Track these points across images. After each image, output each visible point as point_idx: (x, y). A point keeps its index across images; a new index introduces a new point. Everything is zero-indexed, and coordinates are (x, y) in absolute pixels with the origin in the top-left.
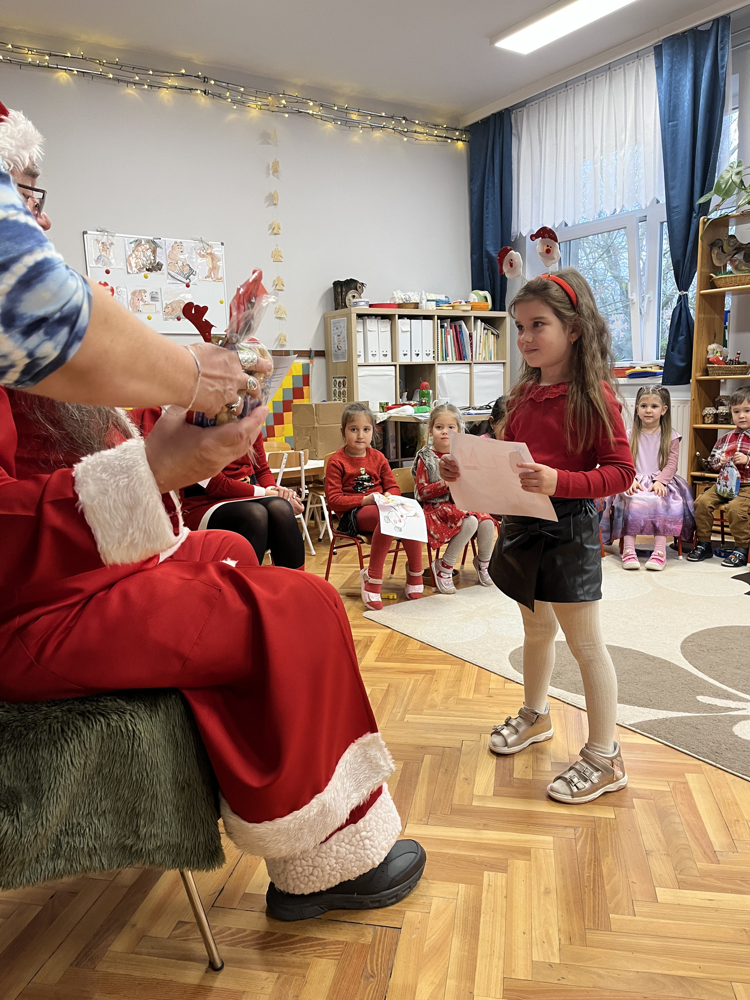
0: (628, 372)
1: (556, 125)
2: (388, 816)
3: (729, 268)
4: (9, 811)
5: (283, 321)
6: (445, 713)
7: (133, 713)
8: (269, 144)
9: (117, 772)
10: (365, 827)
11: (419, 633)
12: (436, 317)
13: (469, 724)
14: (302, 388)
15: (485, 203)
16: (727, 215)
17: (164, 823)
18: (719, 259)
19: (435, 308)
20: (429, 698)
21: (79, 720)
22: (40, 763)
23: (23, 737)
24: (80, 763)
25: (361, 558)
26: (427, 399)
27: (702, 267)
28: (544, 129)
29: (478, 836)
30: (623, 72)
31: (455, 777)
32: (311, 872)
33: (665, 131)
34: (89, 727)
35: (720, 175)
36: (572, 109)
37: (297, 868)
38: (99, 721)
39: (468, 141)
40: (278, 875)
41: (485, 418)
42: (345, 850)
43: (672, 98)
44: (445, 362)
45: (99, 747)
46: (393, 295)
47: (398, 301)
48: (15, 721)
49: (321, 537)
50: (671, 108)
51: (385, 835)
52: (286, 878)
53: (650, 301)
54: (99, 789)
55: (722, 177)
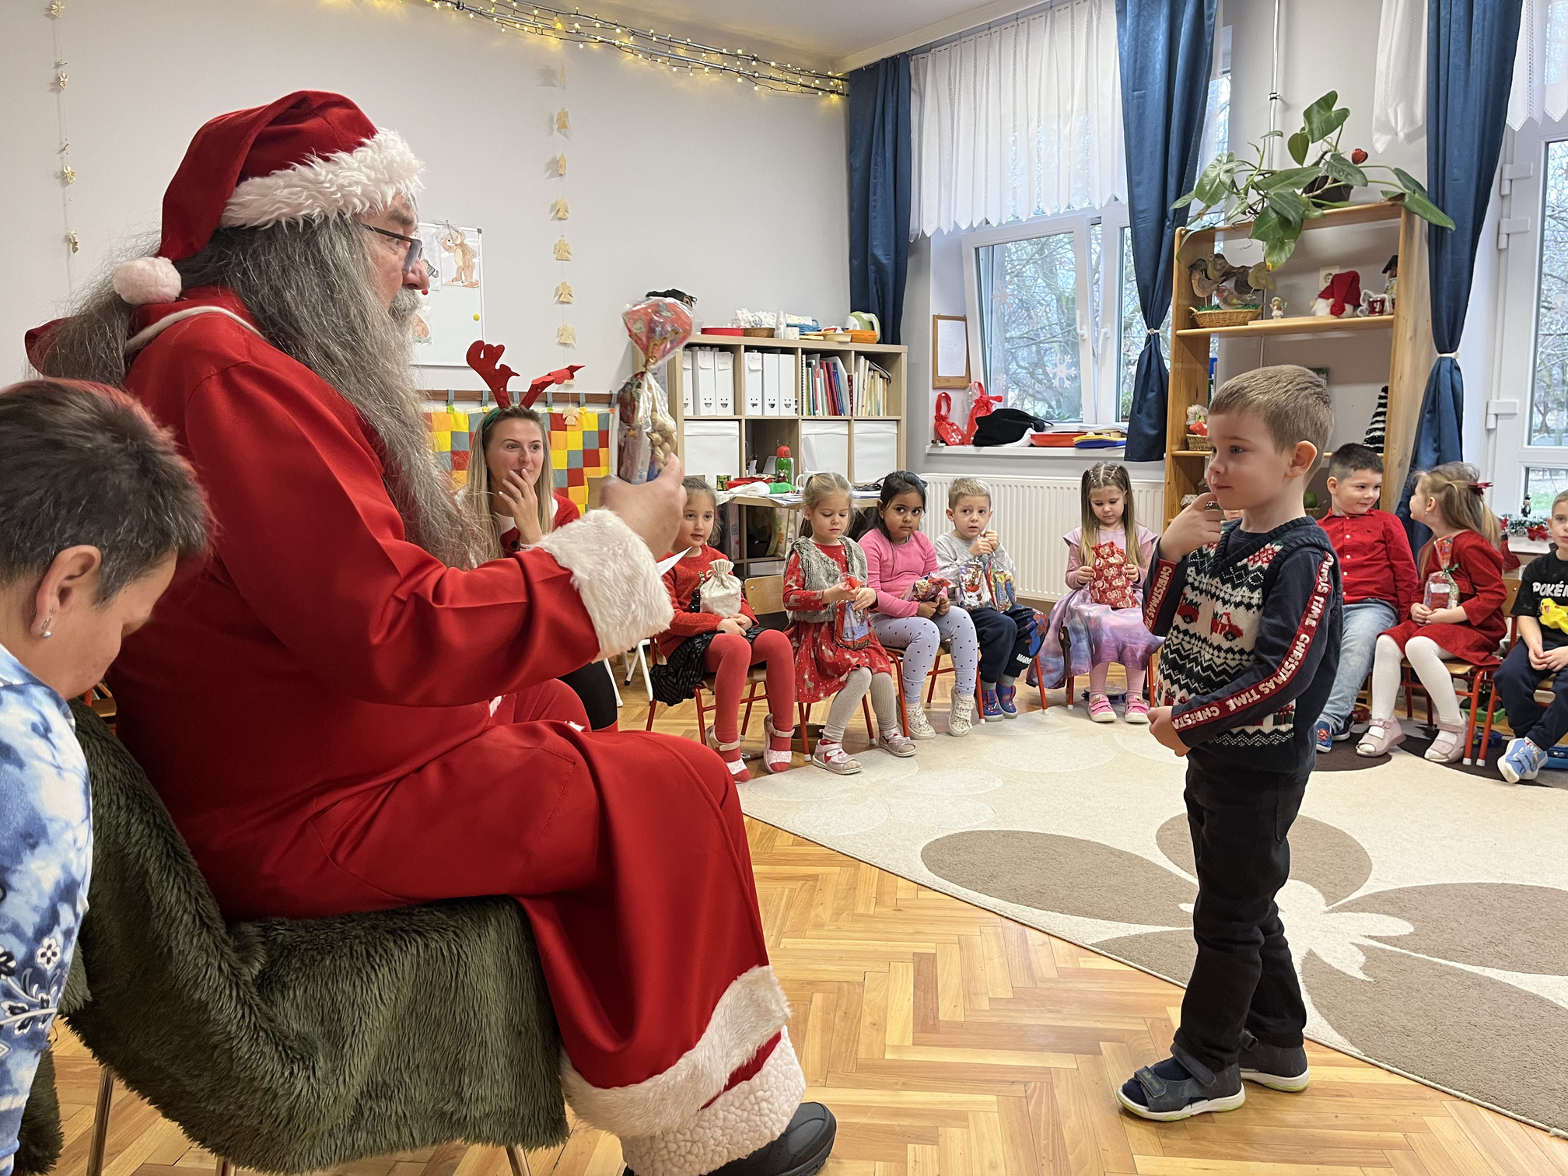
0: (1076, 439)
1: (975, 82)
2: (790, 1070)
3: (1215, 300)
4: (304, 1063)
5: (570, 349)
6: (836, 934)
7: (458, 931)
8: (554, 85)
9: (435, 1011)
10: (761, 1083)
11: (790, 821)
12: (800, 351)
13: (871, 948)
14: (598, 451)
15: (871, 185)
16: (1213, 228)
17: (495, 1081)
18: (1203, 288)
19: (798, 337)
20: (812, 915)
21: (388, 940)
22: (339, 999)
23: (317, 963)
24: (390, 999)
25: (701, 711)
26: (787, 472)
27: (1178, 297)
28: (957, 86)
29: (897, 1099)
30: (1070, 14)
31: (859, 1022)
32: (688, 1149)
33: (1128, 104)
34: (401, 949)
35: (1202, 172)
36: (998, 62)
37: (669, 1144)
38: (414, 940)
39: (847, 95)
40: (641, 1157)
41: (873, 504)
42: (734, 1117)
43: (1138, 56)
44: (812, 417)
45: (413, 977)
46: (736, 315)
47: (744, 325)
48: (302, 943)
49: (629, 679)
50: (1137, 72)
51: (787, 1096)
52: (652, 1162)
53: (1106, 338)
54: (411, 1036)
55: (1205, 175)
